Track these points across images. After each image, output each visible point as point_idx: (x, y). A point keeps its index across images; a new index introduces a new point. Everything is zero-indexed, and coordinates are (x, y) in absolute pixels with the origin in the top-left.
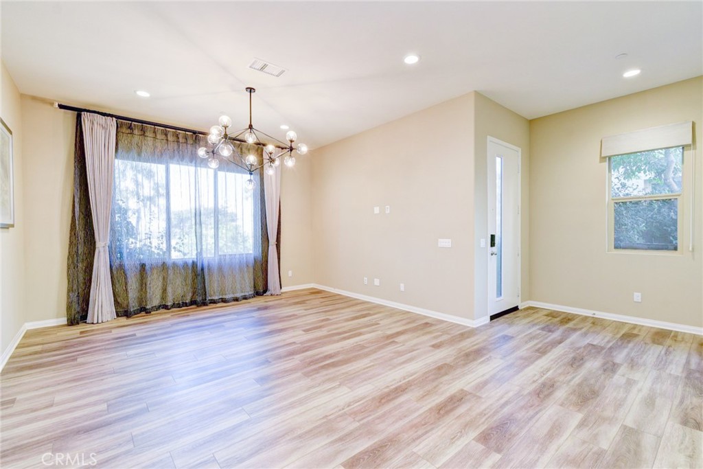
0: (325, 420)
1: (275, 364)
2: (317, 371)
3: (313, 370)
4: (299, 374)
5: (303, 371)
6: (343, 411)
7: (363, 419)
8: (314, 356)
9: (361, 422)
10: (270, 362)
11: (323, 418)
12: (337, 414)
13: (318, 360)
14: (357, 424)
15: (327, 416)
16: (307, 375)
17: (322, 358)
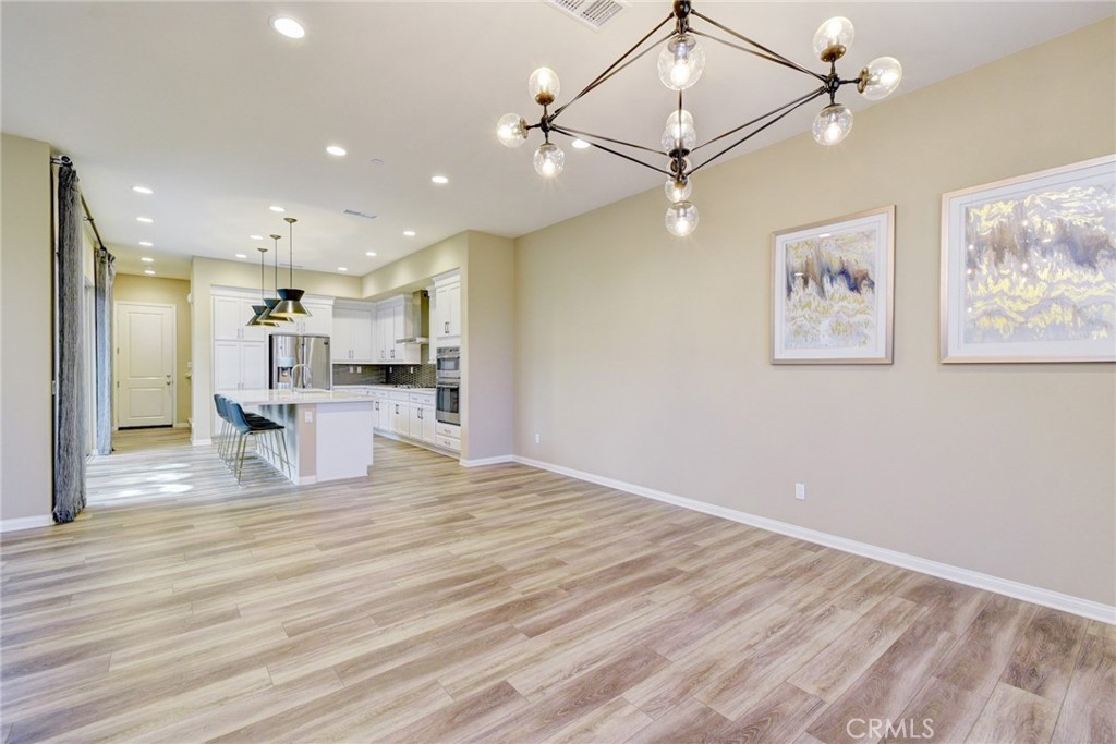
1: (552, 583)
2: (486, 572)
3: (490, 573)
4: (510, 569)
5: (505, 572)
8: (488, 598)
10: (561, 587)
13: (480, 590)
16: (500, 568)
17: (474, 593)
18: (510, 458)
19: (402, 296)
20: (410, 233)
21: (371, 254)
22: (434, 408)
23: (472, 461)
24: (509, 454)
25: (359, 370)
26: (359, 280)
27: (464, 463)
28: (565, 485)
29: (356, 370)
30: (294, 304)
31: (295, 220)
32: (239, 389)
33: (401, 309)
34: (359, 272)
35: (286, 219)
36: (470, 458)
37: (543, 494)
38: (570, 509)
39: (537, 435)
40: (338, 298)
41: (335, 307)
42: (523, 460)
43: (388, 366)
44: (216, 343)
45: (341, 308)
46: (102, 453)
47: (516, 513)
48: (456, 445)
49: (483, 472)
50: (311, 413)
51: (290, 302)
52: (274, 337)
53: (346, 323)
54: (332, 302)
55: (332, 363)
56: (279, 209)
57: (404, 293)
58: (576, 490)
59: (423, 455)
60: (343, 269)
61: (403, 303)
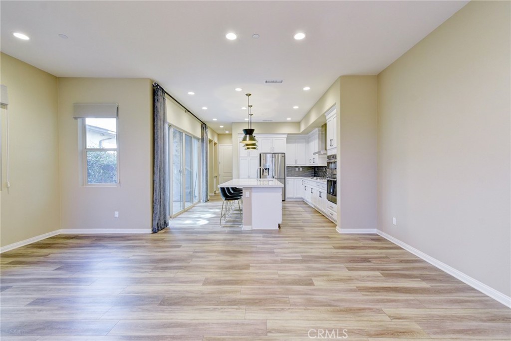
0: (308, 307)
6: (291, 307)
7: (284, 297)
9: (287, 296)
11: (308, 309)
12: (297, 307)
14: (290, 296)
15: (305, 309)
18: (374, 231)
19: (317, 129)
20: (307, 89)
21: (296, 107)
22: (326, 192)
23: (343, 230)
24: (374, 228)
25: (301, 169)
26: (298, 124)
27: (339, 230)
28: (414, 268)
29: (299, 169)
30: (249, 136)
31: (250, 95)
32: (248, 178)
33: (317, 136)
34: (298, 119)
35: (247, 95)
36: (342, 227)
37: (388, 274)
38: (408, 304)
39: (394, 219)
40: (288, 134)
41: (287, 139)
42: (384, 235)
43: (315, 167)
44: (241, 158)
45: (290, 138)
46: (203, 202)
47: (351, 291)
48: (336, 217)
49: (348, 239)
50: (248, 192)
51: (248, 136)
52: (262, 155)
53: (293, 146)
54: (286, 136)
55: (286, 166)
56: (239, 90)
57: (318, 127)
58: (424, 278)
59: (321, 219)
60: (289, 119)
61: (318, 133)
